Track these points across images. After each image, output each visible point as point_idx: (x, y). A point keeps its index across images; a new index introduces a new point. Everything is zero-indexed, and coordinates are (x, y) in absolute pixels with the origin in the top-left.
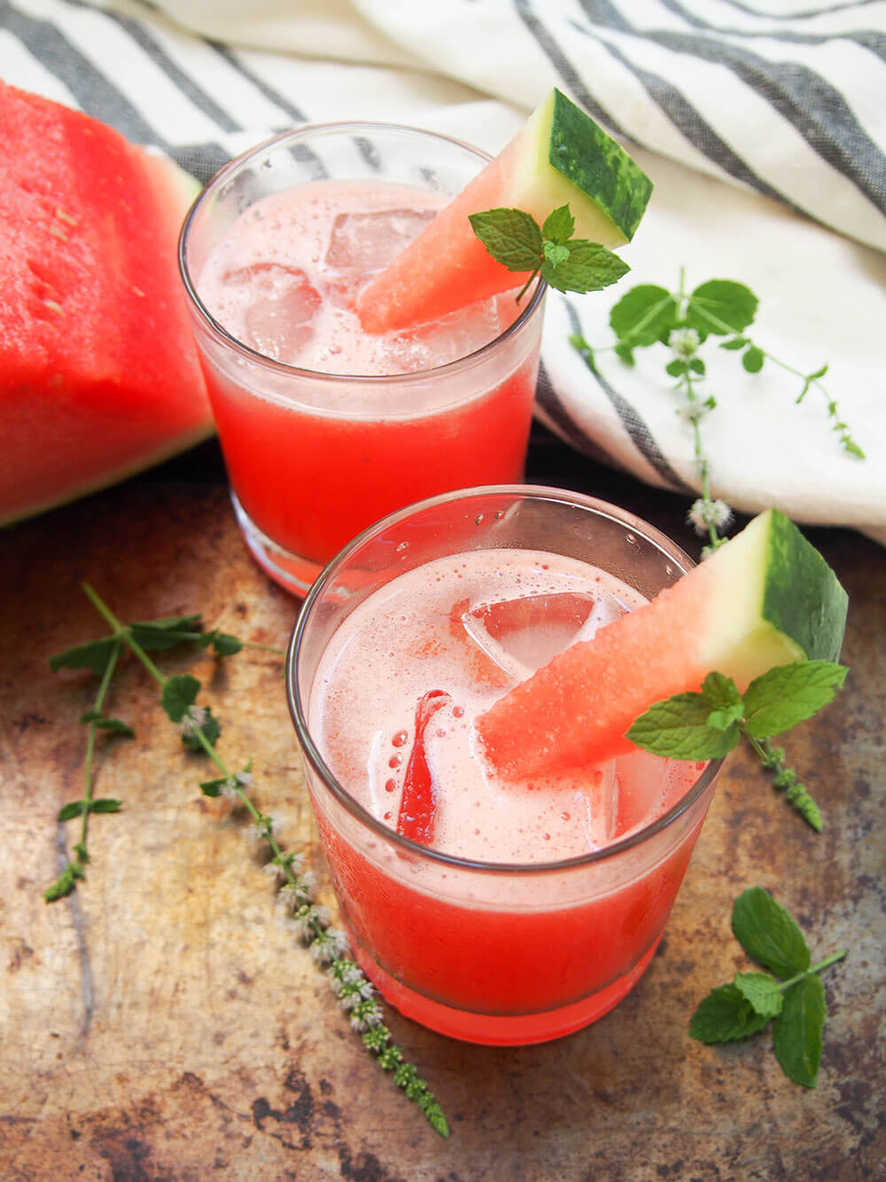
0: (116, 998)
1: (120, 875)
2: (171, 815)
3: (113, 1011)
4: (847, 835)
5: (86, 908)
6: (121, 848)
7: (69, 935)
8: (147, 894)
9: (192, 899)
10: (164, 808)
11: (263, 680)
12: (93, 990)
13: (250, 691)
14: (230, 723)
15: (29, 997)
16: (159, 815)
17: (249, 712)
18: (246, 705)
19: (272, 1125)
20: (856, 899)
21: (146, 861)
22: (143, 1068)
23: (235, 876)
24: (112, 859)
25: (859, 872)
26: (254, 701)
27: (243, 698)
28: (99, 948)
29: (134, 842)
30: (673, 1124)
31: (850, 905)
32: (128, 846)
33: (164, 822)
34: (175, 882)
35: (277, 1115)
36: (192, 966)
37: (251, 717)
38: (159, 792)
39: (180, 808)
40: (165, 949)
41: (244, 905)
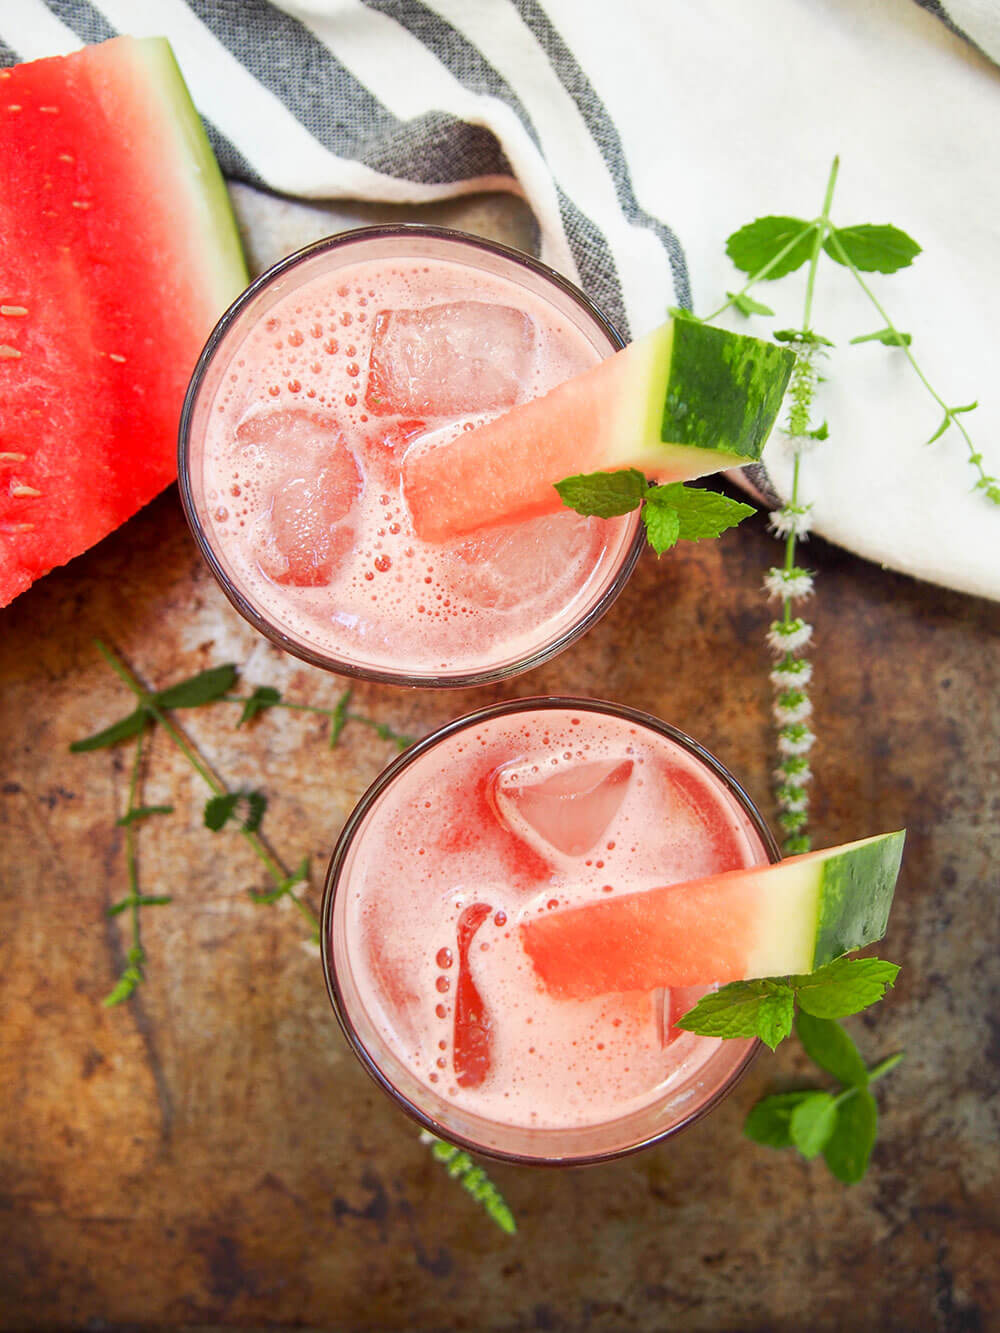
0: (193, 1103)
1: (179, 975)
2: (224, 907)
3: (190, 1118)
4: (924, 930)
5: (149, 1011)
6: (177, 945)
7: (135, 1041)
8: (209, 996)
9: (256, 1000)
10: (217, 898)
11: (310, 741)
12: (169, 1097)
13: (295, 753)
14: (275, 794)
15: (107, 1105)
16: (211, 907)
17: (297, 781)
18: (292, 772)
19: (350, 1222)
20: (923, 999)
21: (203, 959)
22: (225, 1170)
23: (297, 974)
24: (169, 958)
25: (930, 971)
26: (300, 766)
27: (288, 764)
28: (168, 1052)
29: (188, 937)
30: (721, 1216)
31: (916, 1005)
32: (184, 943)
33: (217, 915)
34: (237, 980)
35: (355, 1213)
36: (263, 1071)
37: (299, 787)
38: (209, 880)
39: (233, 898)
40: (235, 1052)
41: (308, 1005)
